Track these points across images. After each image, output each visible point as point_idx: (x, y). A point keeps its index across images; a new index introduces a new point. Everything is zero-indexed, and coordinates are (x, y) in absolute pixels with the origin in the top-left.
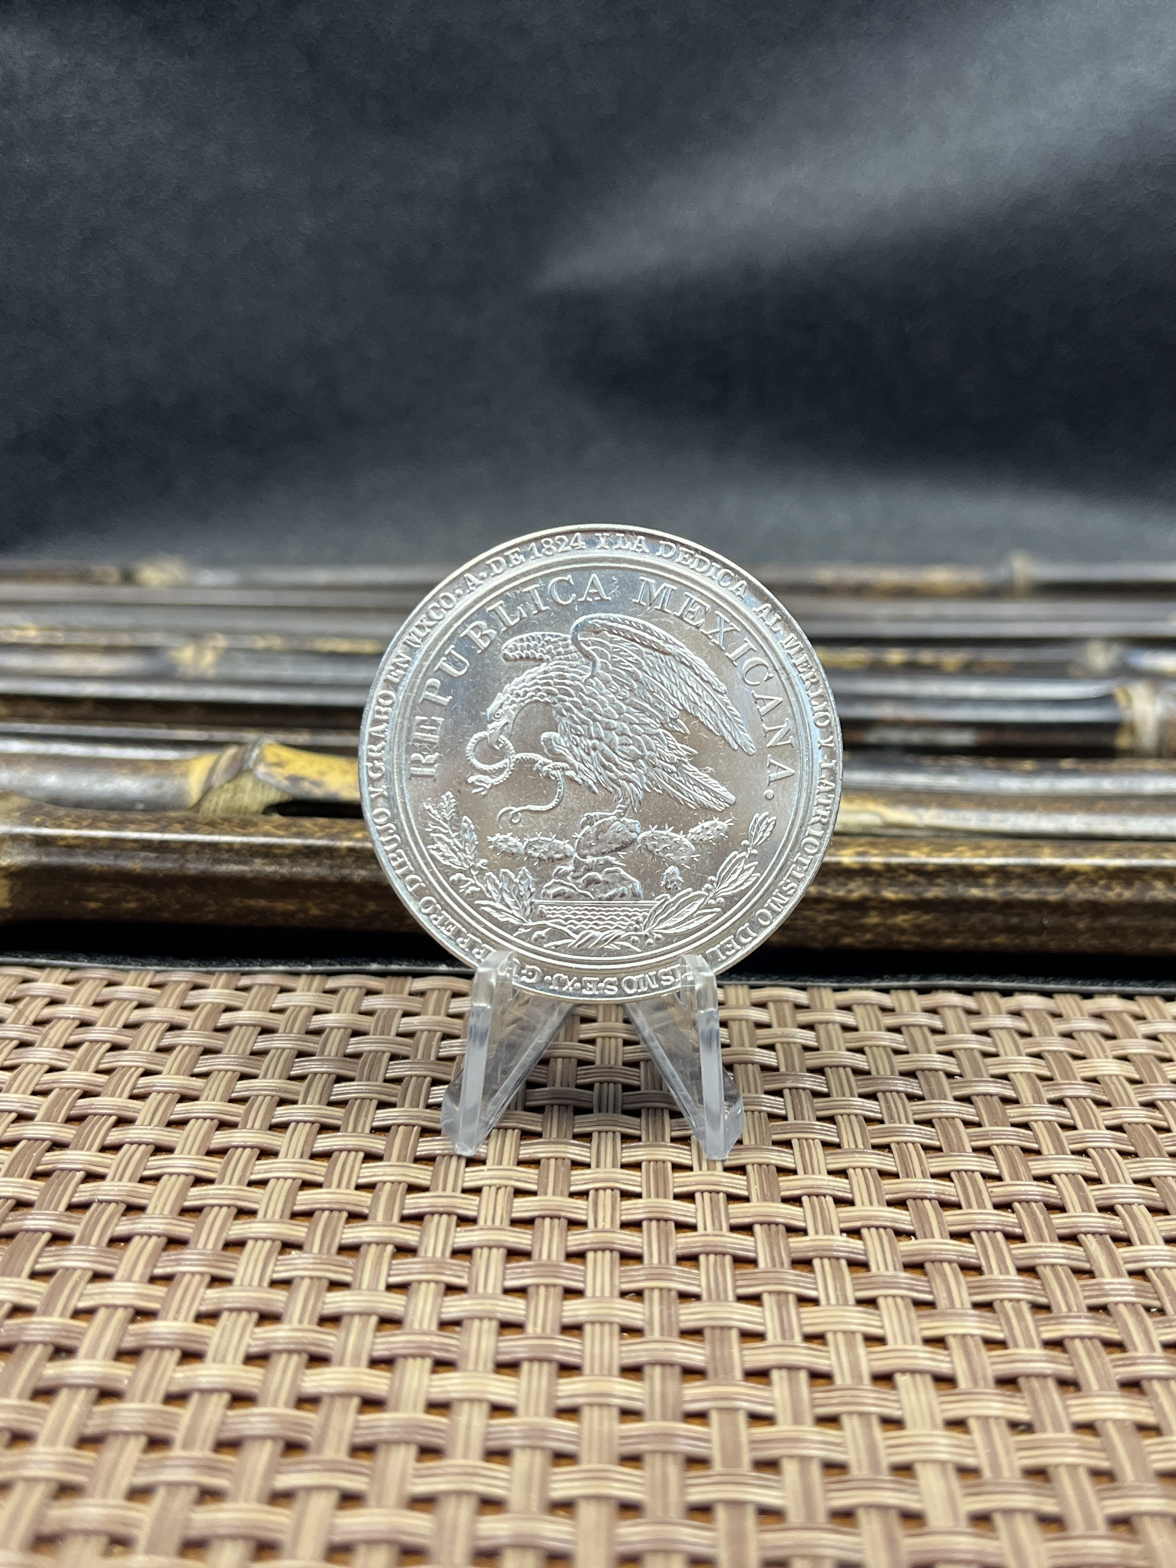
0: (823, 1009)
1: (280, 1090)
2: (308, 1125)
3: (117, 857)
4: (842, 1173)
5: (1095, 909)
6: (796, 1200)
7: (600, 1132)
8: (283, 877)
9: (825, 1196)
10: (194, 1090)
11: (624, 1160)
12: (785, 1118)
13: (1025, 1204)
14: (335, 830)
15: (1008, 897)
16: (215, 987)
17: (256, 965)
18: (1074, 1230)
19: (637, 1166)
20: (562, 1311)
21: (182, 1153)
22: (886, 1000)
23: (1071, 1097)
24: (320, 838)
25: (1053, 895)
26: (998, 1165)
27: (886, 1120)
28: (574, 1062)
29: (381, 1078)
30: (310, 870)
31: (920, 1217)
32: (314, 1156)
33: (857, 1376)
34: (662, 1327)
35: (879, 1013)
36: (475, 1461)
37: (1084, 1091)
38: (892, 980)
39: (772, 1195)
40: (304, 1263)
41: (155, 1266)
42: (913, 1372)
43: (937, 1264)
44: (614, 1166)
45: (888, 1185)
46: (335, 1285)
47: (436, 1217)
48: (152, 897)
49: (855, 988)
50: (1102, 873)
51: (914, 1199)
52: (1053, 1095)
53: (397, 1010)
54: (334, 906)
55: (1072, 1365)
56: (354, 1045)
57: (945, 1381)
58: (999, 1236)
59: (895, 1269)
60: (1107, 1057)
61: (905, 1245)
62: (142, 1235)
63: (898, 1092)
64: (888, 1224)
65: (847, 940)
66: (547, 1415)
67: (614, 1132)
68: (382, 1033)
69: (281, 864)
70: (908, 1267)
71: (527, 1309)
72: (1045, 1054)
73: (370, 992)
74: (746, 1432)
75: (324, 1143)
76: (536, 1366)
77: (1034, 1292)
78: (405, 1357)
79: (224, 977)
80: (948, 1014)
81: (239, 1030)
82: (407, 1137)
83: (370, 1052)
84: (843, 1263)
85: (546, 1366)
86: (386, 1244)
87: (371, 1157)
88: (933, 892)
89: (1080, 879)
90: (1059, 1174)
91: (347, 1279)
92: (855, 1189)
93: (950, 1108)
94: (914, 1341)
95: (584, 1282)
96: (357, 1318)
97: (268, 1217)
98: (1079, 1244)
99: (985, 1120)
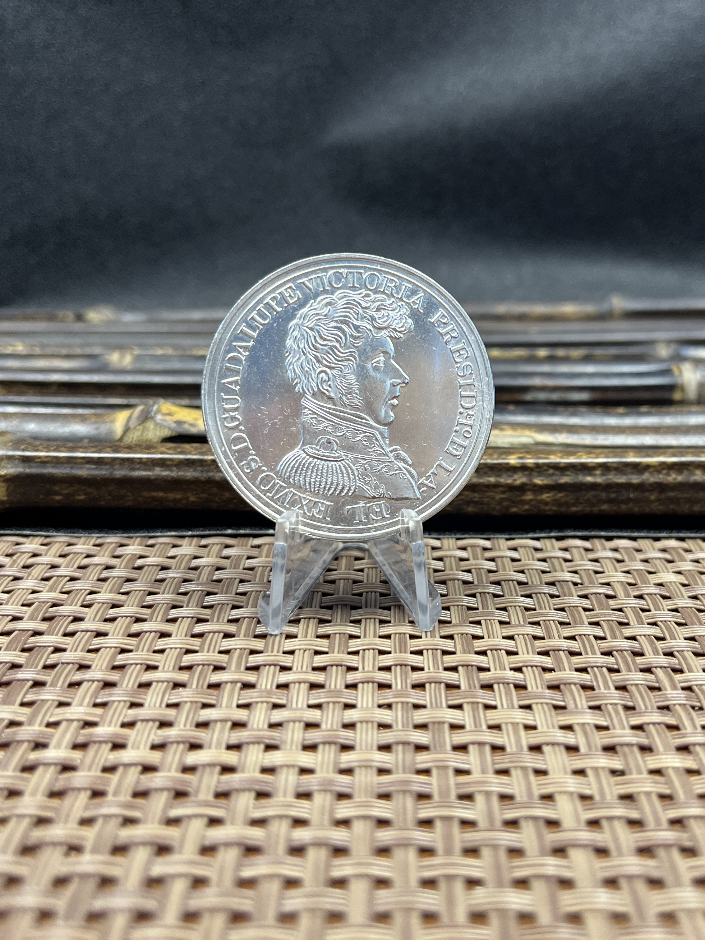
0: (500, 550)
1: (172, 600)
2: (190, 619)
3: (72, 468)
4: (511, 638)
5: (661, 487)
6: (483, 653)
7: (366, 619)
8: (173, 478)
9: (501, 650)
10: (120, 601)
11: (381, 634)
12: (477, 609)
13: (619, 652)
14: (204, 450)
15: (609, 481)
16: (133, 545)
17: (157, 532)
18: (649, 666)
19: (388, 637)
20: (343, 716)
21: (113, 635)
22: (537, 544)
23: (647, 594)
24: (194, 454)
25: (635, 479)
26: (604, 631)
27: (537, 608)
28: (351, 581)
29: (234, 592)
30: (189, 474)
31: (558, 663)
32: (193, 636)
33: (520, 748)
34: (403, 723)
35: (533, 551)
36: (291, 799)
37: (655, 590)
38: (541, 533)
39: (469, 650)
40: (187, 694)
41: (96, 698)
42: (553, 744)
43: (567, 686)
44: (374, 637)
45: (538, 643)
46: (205, 706)
47: (267, 667)
48: (93, 492)
49: (519, 538)
50: (664, 466)
51: (554, 651)
52: (636, 593)
53: (243, 556)
54: (204, 496)
55: (648, 739)
56: (217, 575)
57: (572, 749)
58: (605, 670)
59: (542, 688)
60: (668, 572)
61: (549, 676)
62: (88, 681)
63: (544, 593)
64: (538, 664)
65: (514, 510)
66: (334, 772)
67: (375, 619)
68: (235, 568)
69: (171, 471)
70: (550, 687)
71: (322, 716)
72: (632, 572)
73: (227, 546)
74: (452, 779)
75: (199, 628)
76: (327, 746)
77: (625, 699)
78: (248, 743)
79: (138, 540)
80: (575, 551)
81: (148, 568)
82: (249, 625)
83: (227, 579)
84: (512, 686)
85: (333, 747)
86: (237, 682)
87: (227, 635)
88: (564, 480)
89: (651, 470)
90: (640, 636)
91: (213, 702)
92: (519, 646)
93: (575, 601)
94: (553, 727)
95: (356, 700)
96: (219, 723)
97: (165, 669)
98: (652, 673)
99: (596, 607)
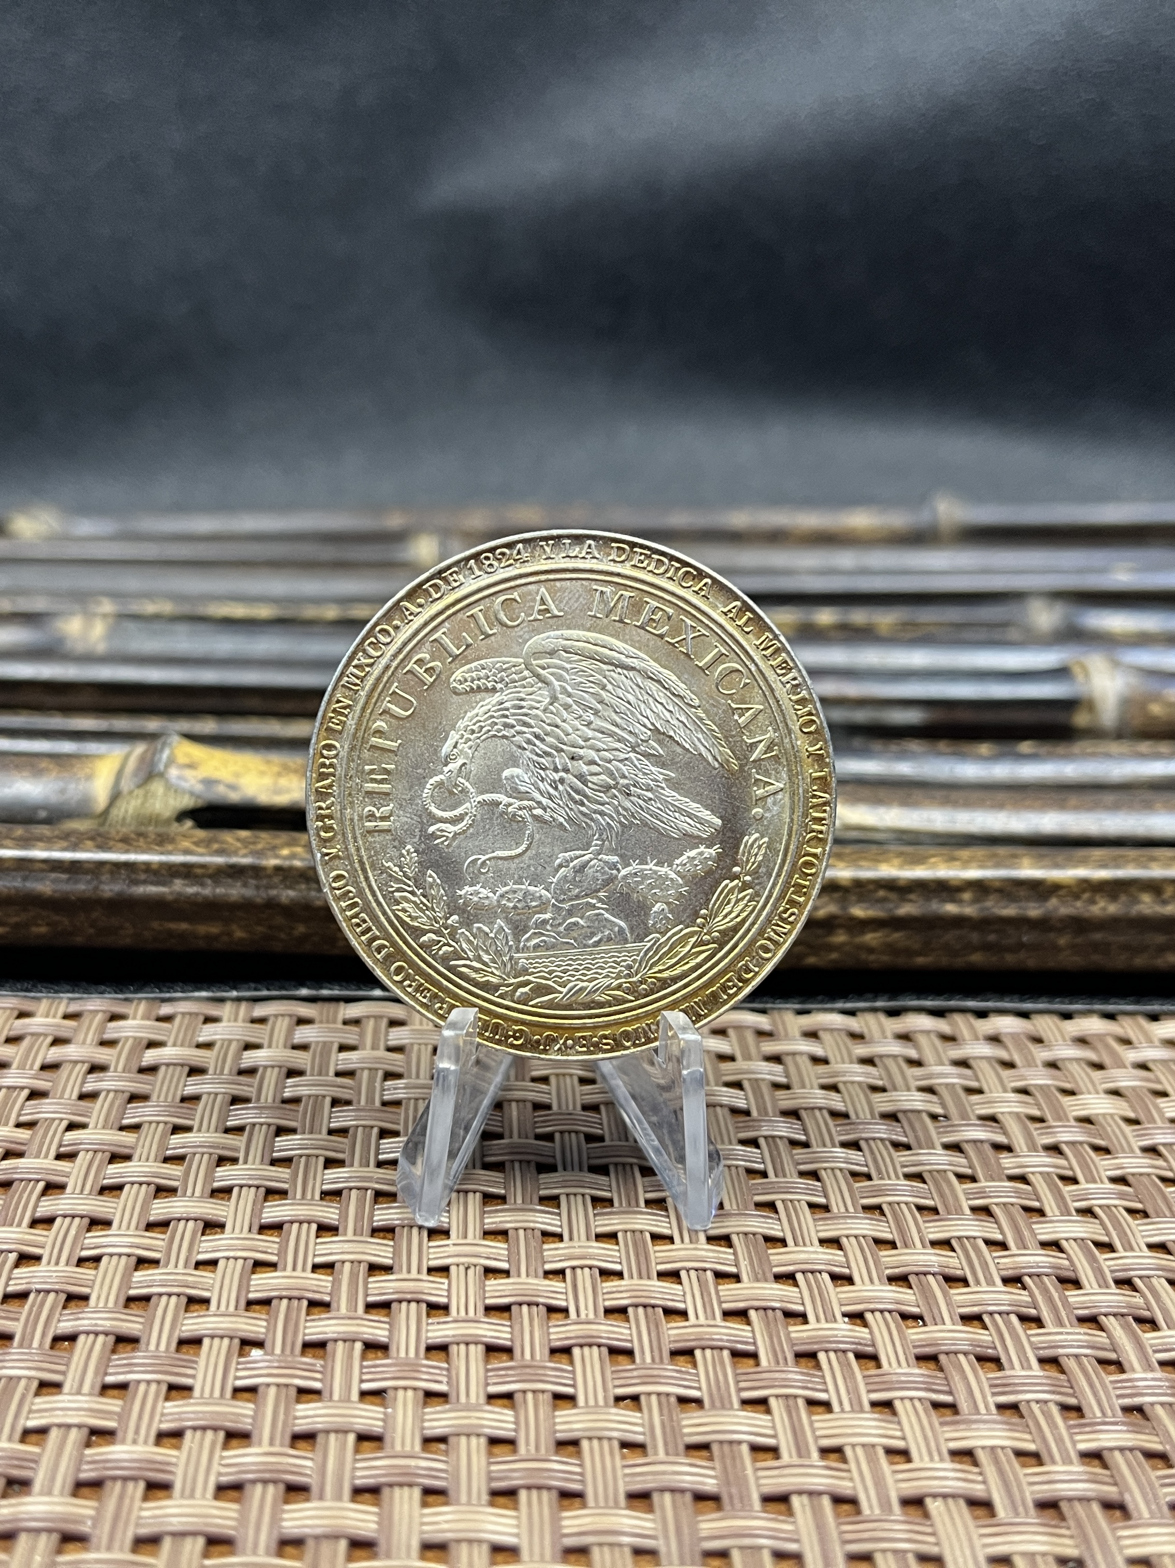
0: (787, 1037)
1: (217, 1147)
2: (253, 1190)
3: (25, 879)
4: (834, 1242)
5: (1077, 924)
6: (788, 1278)
7: (568, 1195)
8: (206, 898)
9: (820, 1272)
10: (124, 1146)
11: (599, 1230)
12: (764, 1174)
13: (1035, 1278)
14: (260, 846)
15: (986, 913)
16: (134, 1018)
17: (176, 991)
18: (1094, 1311)
19: (613, 1237)
20: (555, 1424)
21: (119, 1228)
22: (853, 1024)
23: (1066, 1143)
24: (245, 856)
25: (1034, 910)
26: (1000, 1228)
27: (874, 1174)
28: (529, 1106)
29: (325, 1131)
30: (235, 891)
31: (926, 1297)
32: (263, 1230)
33: (886, 1503)
34: (666, 1444)
35: (848, 1041)
37: (1079, 1134)
38: (859, 1000)
39: (764, 1273)
40: (268, 1367)
41: (106, 1373)
42: (944, 1496)
43: (952, 1357)
44: (588, 1239)
45: (886, 1256)
46: (303, 1394)
47: (404, 1305)
48: (65, 922)
49: (819, 1010)
50: (1085, 886)
51: (917, 1274)
52: (1048, 1140)
53: (332, 1043)
54: (260, 929)
55: (1116, 1484)
56: (291, 1088)
57: (980, 1505)
58: (1014, 1319)
59: (909, 1365)
60: (1097, 1093)
61: (915, 1333)
62: (88, 1333)
63: (882, 1140)
64: (893, 1306)
65: (811, 960)
66: (553, 1559)
67: (584, 1195)
68: (320, 1074)
69: (202, 885)
70: (921, 1359)
71: (516, 1423)
72: (1033, 1090)
73: (302, 1021)
75: (274, 1212)
76: (535, 1495)
77: (1062, 1390)
78: (391, 1485)
79: (143, 1006)
80: (922, 1040)
81: (166, 1071)
82: (361, 1202)
83: (310, 1096)
84: (851, 1356)
85: (545, 1494)
86: (354, 1341)
87: (324, 1229)
88: (906, 909)
89: (1061, 893)
90: (1067, 1240)
91: (317, 1385)
92: (853, 1265)
93: (938, 1159)
94: (942, 1459)
95: (574, 1386)
96: (332, 1437)
97: (223, 1308)
98: (1102, 1329)
99: (980, 1175)
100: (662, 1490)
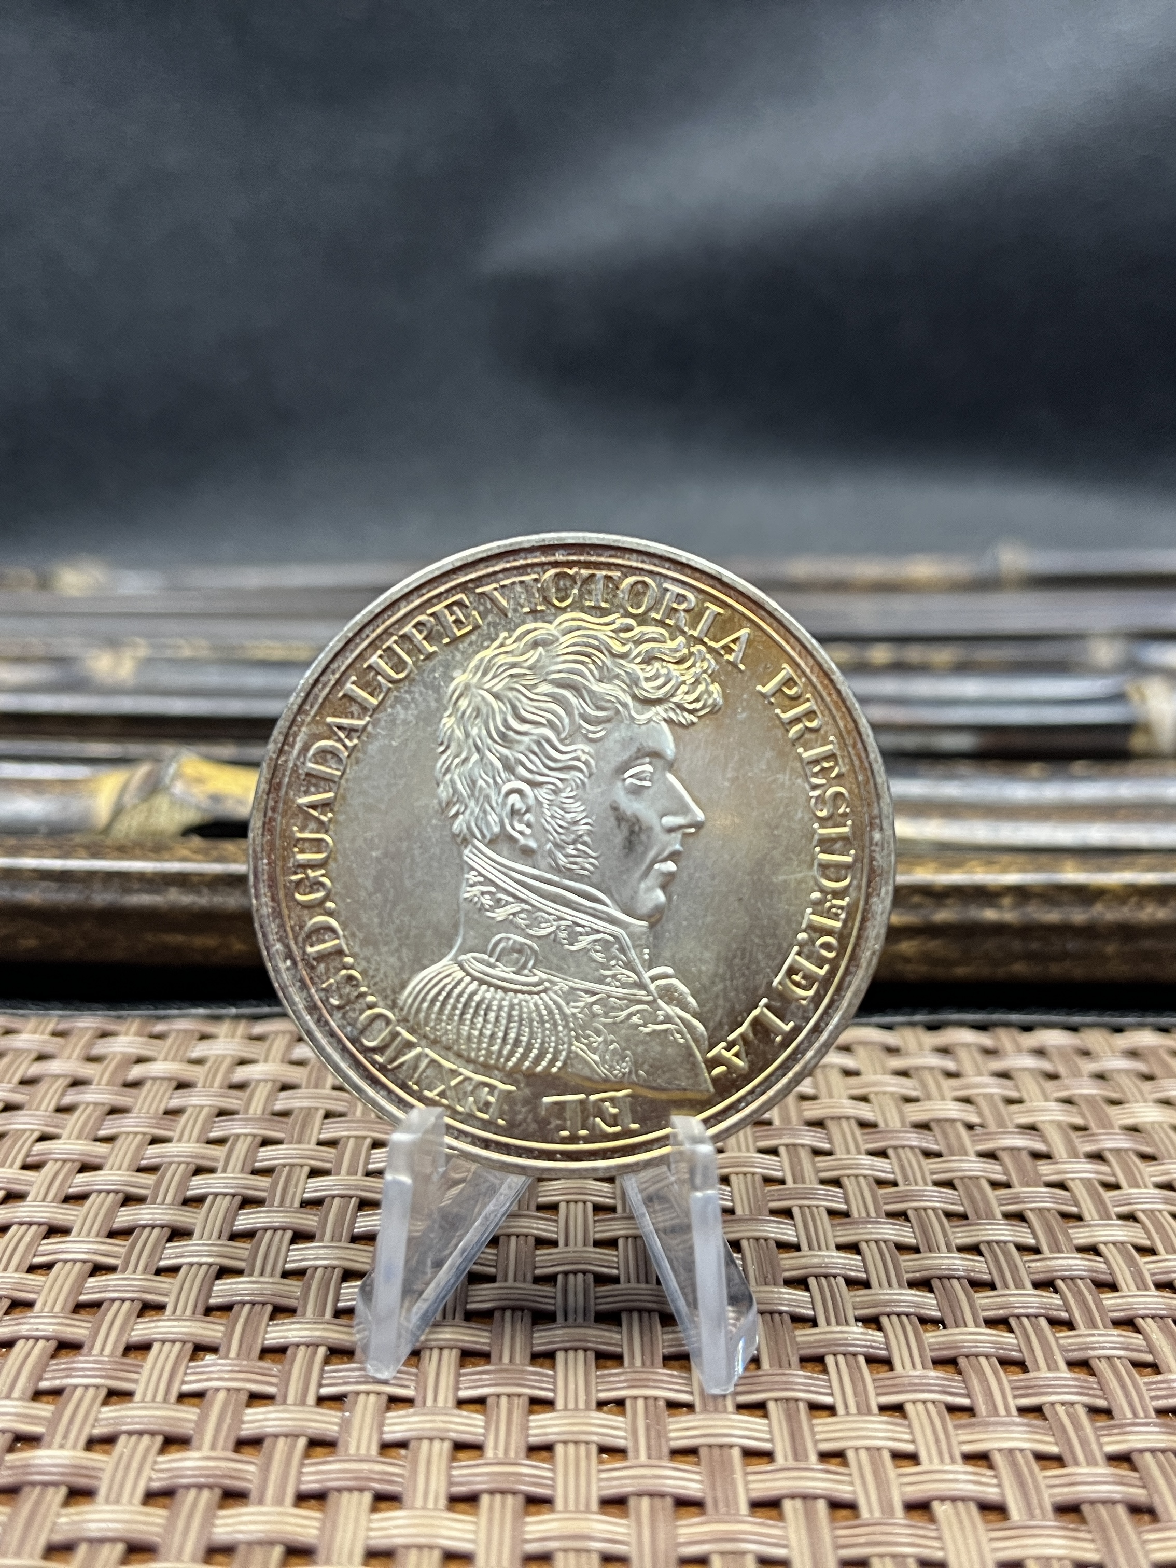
1: (196, 1157)
2: (228, 1198)
3: (13, 889)
4: (853, 1248)
5: (1125, 931)
6: (801, 1283)
7: (569, 1203)
8: (202, 907)
9: (835, 1277)
10: (96, 1157)
11: (598, 1236)
12: (783, 1182)
13: (1069, 1282)
15: (1027, 920)
16: (126, 1034)
17: (172, 1009)
18: (1130, 1313)
20: (528, 1428)
21: (79, 1234)
22: (890, 1038)
23: (1110, 1150)
25: (1079, 916)
26: (1033, 1233)
27: (900, 1181)
29: (314, 1140)
30: (233, 900)
31: (948, 1301)
32: (234, 1237)
33: (887, 1509)
34: (649, 1448)
35: (883, 1055)
37: (1123, 1142)
38: (897, 1015)
39: (774, 1278)
40: (220, 1371)
41: (41, 1379)
42: (954, 1500)
43: (973, 1360)
44: (585, 1244)
45: (908, 1261)
46: (255, 1398)
48: (53, 933)
50: (1133, 890)
51: (940, 1278)
52: (1090, 1148)
55: (1144, 1487)
56: (283, 1102)
57: (993, 1510)
58: (1043, 1322)
59: (924, 1368)
60: (1145, 1101)
61: (933, 1337)
62: (27, 1338)
63: (912, 1148)
64: (912, 1310)
67: (586, 1203)
68: (316, 1087)
70: (938, 1363)
71: (487, 1427)
72: (1076, 1099)
75: (246, 1220)
76: (498, 1499)
77: (1091, 1392)
78: (339, 1490)
79: (137, 1023)
80: (963, 1055)
81: (152, 1085)
82: (342, 1212)
83: (302, 1109)
84: (862, 1359)
85: (510, 1499)
86: (318, 1346)
87: (299, 1237)
88: (943, 915)
89: (1107, 898)
90: (1105, 1244)
91: (271, 1390)
92: (871, 1268)
93: (973, 1166)
94: (953, 1461)
95: (553, 1391)
96: (281, 1441)
97: (178, 1312)
98: (1138, 1331)
99: (1015, 1180)
100: (640, 1495)
